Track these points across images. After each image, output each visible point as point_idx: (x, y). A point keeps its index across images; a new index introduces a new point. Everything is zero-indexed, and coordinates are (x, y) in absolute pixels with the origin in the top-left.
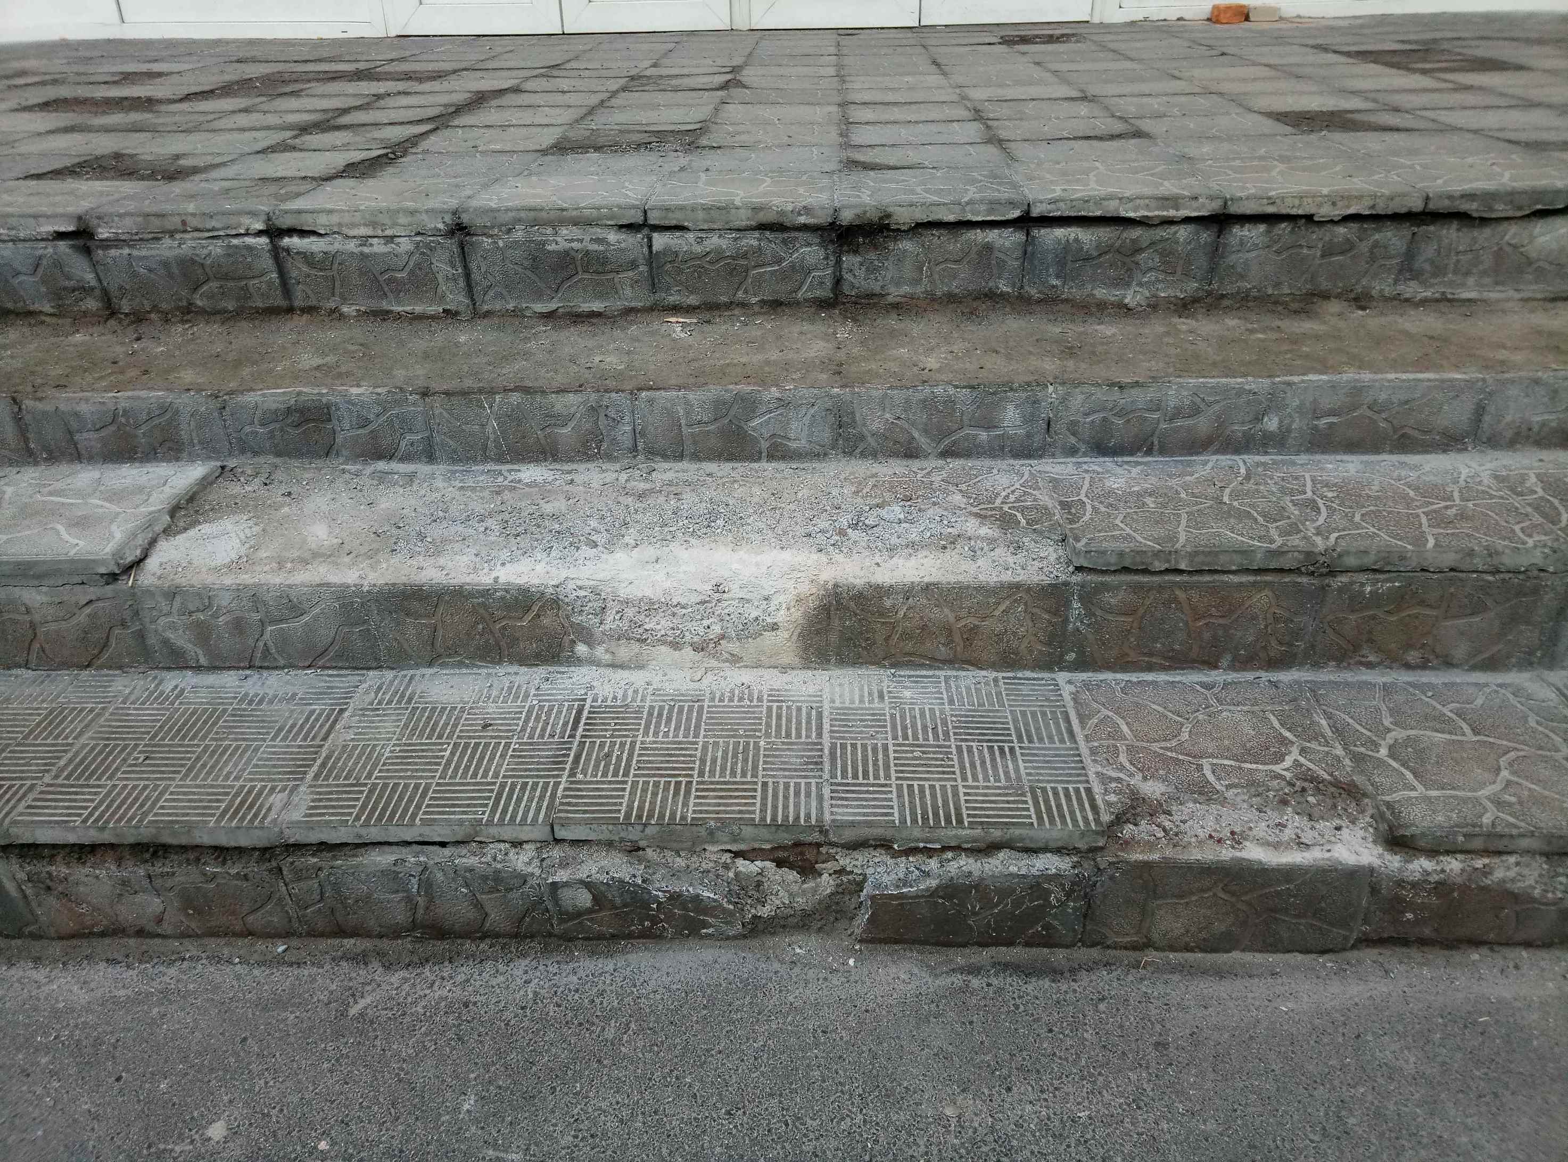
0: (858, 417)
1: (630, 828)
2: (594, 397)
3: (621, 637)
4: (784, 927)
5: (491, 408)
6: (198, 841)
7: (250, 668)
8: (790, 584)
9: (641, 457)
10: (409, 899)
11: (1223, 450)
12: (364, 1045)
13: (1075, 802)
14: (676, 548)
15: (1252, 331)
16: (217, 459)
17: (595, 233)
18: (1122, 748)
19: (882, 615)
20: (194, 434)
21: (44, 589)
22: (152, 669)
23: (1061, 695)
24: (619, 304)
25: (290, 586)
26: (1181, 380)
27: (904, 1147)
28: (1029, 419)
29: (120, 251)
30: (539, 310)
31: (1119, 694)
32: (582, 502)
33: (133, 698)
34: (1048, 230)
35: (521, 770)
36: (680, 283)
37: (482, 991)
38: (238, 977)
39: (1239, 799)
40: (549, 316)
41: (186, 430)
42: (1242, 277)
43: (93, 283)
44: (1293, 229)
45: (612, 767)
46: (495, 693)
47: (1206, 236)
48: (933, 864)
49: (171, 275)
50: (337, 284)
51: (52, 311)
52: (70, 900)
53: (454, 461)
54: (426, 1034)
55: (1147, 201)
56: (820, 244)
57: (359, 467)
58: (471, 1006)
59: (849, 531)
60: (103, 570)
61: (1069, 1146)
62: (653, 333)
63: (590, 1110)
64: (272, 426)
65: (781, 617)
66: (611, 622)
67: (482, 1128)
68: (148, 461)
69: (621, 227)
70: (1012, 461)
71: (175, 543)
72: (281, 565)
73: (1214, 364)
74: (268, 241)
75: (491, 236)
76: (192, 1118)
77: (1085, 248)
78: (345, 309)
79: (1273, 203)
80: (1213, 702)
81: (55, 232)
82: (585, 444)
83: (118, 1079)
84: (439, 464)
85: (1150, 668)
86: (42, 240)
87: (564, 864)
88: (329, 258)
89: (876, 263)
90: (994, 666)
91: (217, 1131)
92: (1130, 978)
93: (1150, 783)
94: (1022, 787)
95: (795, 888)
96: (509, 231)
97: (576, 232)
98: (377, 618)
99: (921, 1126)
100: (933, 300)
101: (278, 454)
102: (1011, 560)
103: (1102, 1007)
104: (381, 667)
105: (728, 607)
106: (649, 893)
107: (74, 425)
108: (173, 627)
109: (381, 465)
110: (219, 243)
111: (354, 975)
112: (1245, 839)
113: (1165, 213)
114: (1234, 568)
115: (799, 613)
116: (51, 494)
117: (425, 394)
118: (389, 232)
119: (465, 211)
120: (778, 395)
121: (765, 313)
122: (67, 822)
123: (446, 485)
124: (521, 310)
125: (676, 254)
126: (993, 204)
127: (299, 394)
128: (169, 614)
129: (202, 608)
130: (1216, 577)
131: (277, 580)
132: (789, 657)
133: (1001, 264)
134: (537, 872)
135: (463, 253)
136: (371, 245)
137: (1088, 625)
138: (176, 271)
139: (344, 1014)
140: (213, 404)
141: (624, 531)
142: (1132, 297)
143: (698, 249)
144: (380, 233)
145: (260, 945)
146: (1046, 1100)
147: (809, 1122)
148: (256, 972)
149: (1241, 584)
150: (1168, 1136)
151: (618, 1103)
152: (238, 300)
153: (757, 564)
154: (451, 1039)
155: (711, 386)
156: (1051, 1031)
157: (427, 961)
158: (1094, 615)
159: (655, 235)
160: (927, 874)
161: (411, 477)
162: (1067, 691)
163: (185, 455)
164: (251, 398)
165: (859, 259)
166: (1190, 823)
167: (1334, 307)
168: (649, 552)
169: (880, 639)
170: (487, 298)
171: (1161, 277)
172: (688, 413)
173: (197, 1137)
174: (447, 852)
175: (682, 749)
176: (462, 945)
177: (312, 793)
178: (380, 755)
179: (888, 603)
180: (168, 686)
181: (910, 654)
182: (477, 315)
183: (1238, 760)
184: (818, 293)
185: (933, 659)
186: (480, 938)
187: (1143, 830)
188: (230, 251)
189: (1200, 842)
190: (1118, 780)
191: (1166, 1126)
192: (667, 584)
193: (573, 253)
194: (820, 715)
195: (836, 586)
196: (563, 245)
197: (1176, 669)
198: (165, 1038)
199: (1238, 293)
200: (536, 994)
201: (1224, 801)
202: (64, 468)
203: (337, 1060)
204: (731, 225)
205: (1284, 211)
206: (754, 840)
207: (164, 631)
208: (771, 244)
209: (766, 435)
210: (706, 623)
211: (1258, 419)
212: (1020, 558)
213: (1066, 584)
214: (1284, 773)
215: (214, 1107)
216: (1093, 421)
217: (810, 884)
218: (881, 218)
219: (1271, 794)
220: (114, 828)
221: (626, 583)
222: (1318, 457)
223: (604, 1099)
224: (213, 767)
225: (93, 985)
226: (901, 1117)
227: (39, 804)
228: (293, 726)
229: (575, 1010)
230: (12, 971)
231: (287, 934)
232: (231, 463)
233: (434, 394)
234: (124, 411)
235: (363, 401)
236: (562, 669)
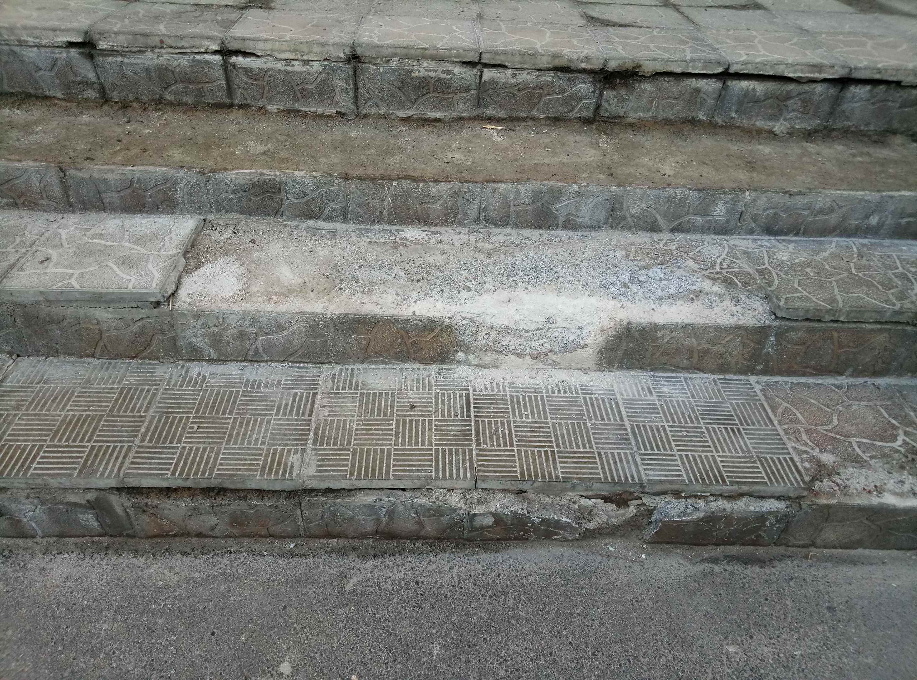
0: (625, 205)
1: (525, 483)
2: (458, 185)
3: (488, 349)
4: (600, 534)
5: (389, 189)
6: (249, 486)
7: (244, 361)
8: (596, 320)
9: (481, 225)
10: (378, 520)
11: (841, 235)
12: (361, 611)
13: (786, 468)
14: (519, 292)
15: (854, 155)
16: (200, 214)
17: (446, 67)
18: (802, 430)
19: (653, 341)
20: (186, 197)
21: (111, 310)
22: (179, 360)
23: (755, 392)
24: (454, 114)
25: (278, 313)
26: (827, 191)
27: (700, 674)
28: (730, 211)
29: (115, 59)
30: (401, 116)
31: (789, 392)
32: (452, 257)
33: (173, 382)
34: (737, 82)
35: (445, 440)
36: (496, 103)
37: (424, 574)
38: (269, 565)
39: (877, 465)
40: (406, 120)
41: (180, 194)
42: (848, 118)
43: (94, 79)
44: (886, 90)
45: (501, 439)
46: (410, 383)
47: (833, 91)
48: (701, 503)
49: (150, 78)
50: (266, 90)
51: (63, 97)
52: (157, 517)
53: (360, 222)
54: (398, 603)
55: (803, 67)
56: (591, 83)
57: (296, 223)
58: (420, 585)
59: (630, 284)
60: (153, 300)
61: (794, 673)
62: (479, 136)
63: (511, 653)
64: (240, 195)
65: (590, 341)
66: (481, 339)
67: (449, 666)
68: (152, 213)
69: (464, 63)
70: (714, 237)
71: (194, 278)
72: (268, 296)
73: (841, 179)
74: (221, 58)
75: (375, 64)
76: (267, 660)
77: (758, 94)
78: (269, 107)
79: (880, 73)
80: (845, 398)
81: (68, 42)
82: (447, 215)
83: (213, 634)
84: (349, 223)
85: (804, 375)
86: (58, 47)
87: (480, 502)
88: (262, 74)
89: (625, 96)
90: (713, 372)
91: (285, 668)
92: (804, 565)
93: (825, 454)
94: (752, 457)
95: (612, 513)
96: (387, 62)
97: (432, 65)
98: (332, 333)
99: (707, 661)
100: (656, 122)
101: (242, 212)
102: (734, 309)
103: (792, 583)
104: (331, 362)
105: (555, 332)
106: (530, 518)
107: (102, 187)
108: (196, 335)
109: (312, 223)
110: (187, 57)
111: (342, 563)
112: (884, 491)
113: (812, 75)
114: (871, 321)
115: (602, 339)
116: (94, 236)
117: (346, 178)
118: (306, 57)
119: (360, 45)
120: (577, 189)
121: (548, 125)
122: (162, 474)
123: (359, 239)
124: (389, 115)
125: (497, 83)
126: (707, 62)
127: (261, 174)
128: (194, 327)
129: (217, 324)
130: (859, 325)
131: (270, 308)
132: (590, 364)
133: (703, 102)
134: (464, 507)
135: (355, 74)
136: (293, 65)
137: (775, 350)
138: (153, 74)
139: (342, 590)
140: (202, 179)
141: (484, 279)
142: (779, 127)
143: (512, 81)
144: (300, 58)
145: (278, 543)
146: (774, 644)
147: (642, 660)
148: (280, 561)
149: (872, 330)
150: (848, 667)
151: (526, 648)
152: (196, 97)
153: (575, 306)
154: (414, 606)
155: (534, 182)
156: (766, 599)
157: (385, 553)
158: (781, 344)
159: (485, 70)
160: (697, 509)
161: (334, 232)
162: (758, 388)
163: (178, 210)
164: (228, 176)
165: (614, 93)
166: (850, 481)
167: (898, 140)
168: (503, 295)
169: (648, 355)
170: (367, 105)
171: (799, 116)
172: (516, 198)
173: (274, 672)
174: (407, 494)
175: (540, 427)
176: (405, 543)
177: (316, 455)
178: (351, 428)
179: (659, 334)
180: (194, 373)
181: (664, 364)
182: (359, 116)
183: (870, 439)
184: (584, 114)
185: (678, 367)
186: (416, 540)
187: (826, 484)
188: (193, 64)
189: (859, 493)
190: (806, 452)
191: (846, 660)
192: (517, 317)
193: (429, 79)
194: (617, 403)
195: (629, 323)
196: (423, 73)
197: (819, 375)
198: (235, 607)
199: (842, 128)
200: (459, 577)
201: (870, 467)
202: (94, 216)
203: (347, 621)
204: (537, 67)
205: (885, 78)
206: (600, 490)
207: (189, 338)
208: (560, 81)
209: (564, 214)
210: (540, 342)
211: (867, 217)
212: (739, 308)
213: (769, 327)
214: (900, 448)
215: (279, 653)
216: (768, 214)
217: (622, 511)
218: (634, 68)
219: (895, 462)
220: (194, 479)
221: (491, 316)
222: (896, 241)
223: (518, 646)
224: (244, 434)
225: (177, 570)
226: (695, 655)
227: (138, 460)
228: (287, 405)
229: (486, 586)
230: (121, 560)
231: (294, 536)
232: (210, 217)
233: (351, 179)
234: (138, 180)
235: (304, 182)
236: (448, 367)
